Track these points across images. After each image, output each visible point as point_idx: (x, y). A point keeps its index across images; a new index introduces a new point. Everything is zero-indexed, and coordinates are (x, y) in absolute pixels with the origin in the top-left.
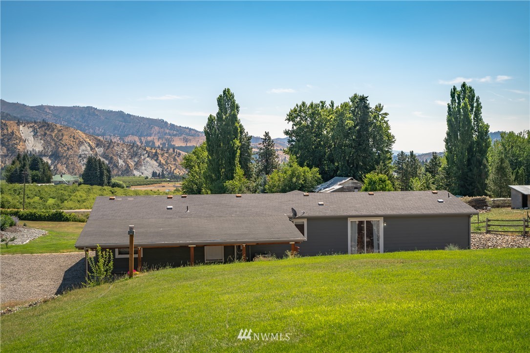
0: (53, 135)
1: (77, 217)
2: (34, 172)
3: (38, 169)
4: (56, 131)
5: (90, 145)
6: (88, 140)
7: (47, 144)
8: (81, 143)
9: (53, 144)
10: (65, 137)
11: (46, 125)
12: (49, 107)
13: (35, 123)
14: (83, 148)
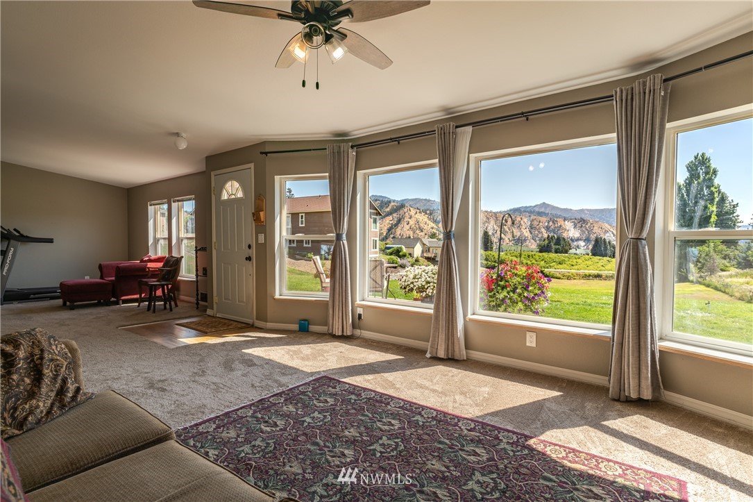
0: (587, 226)
1: (555, 275)
2: (557, 247)
3: (560, 245)
4: (589, 224)
5: (613, 233)
6: (612, 230)
7: (583, 232)
8: (606, 232)
9: (586, 233)
10: (595, 228)
11: (583, 221)
12: (588, 210)
13: (576, 219)
14: (608, 234)
